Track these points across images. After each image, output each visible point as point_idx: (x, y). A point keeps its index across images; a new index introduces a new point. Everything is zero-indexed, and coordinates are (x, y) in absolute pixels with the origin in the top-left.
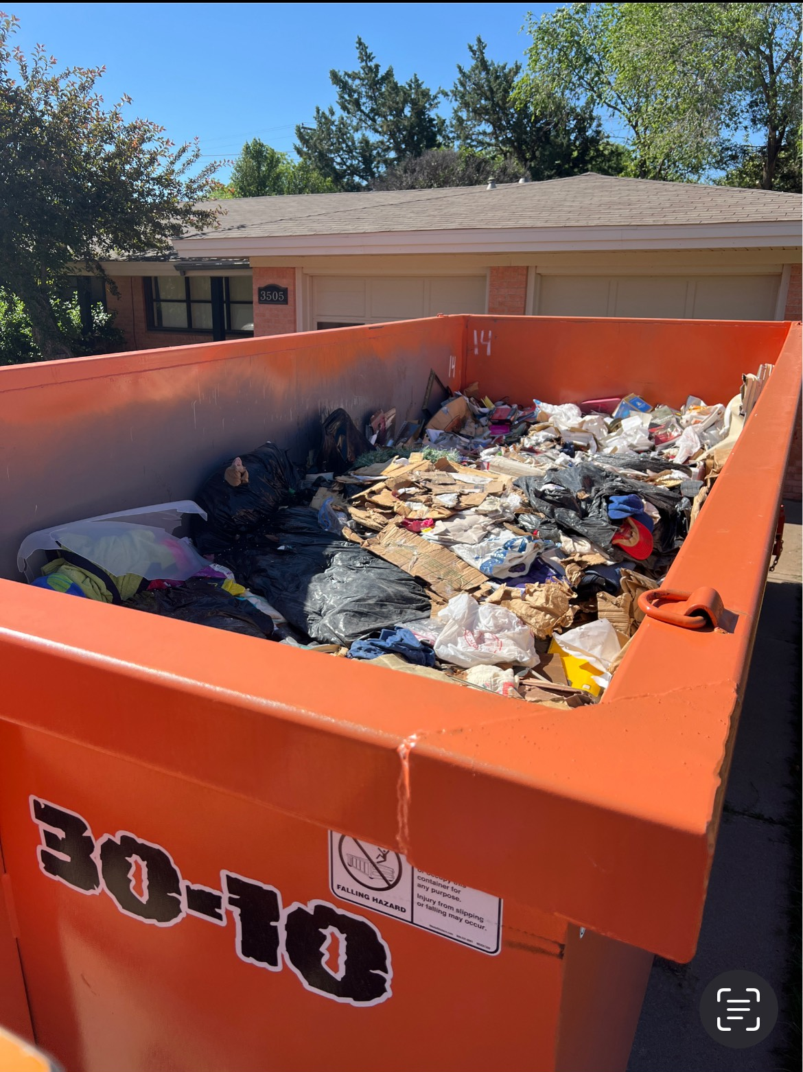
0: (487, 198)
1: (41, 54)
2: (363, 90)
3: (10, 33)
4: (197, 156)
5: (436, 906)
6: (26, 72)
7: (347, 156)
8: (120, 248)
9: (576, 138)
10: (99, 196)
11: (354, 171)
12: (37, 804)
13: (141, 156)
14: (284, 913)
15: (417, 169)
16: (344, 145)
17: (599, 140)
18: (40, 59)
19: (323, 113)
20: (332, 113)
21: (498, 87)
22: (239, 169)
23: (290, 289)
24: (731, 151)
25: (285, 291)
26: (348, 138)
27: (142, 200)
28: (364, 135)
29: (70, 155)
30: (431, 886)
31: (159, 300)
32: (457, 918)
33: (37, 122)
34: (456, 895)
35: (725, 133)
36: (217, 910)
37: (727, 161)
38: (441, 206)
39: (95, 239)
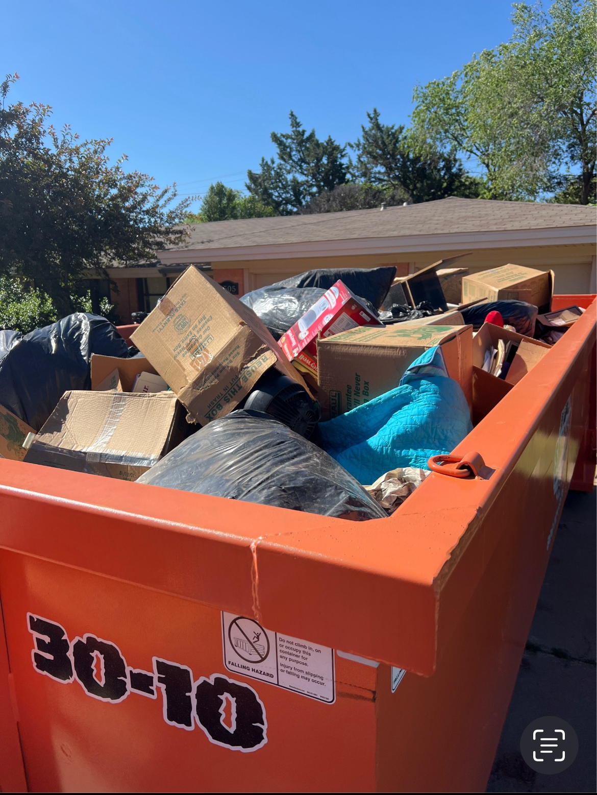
0: (379, 216)
1: (68, 131)
2: (293, 146)
3: (46, 117)
4: (175, 195)
5: (293, 671)
6: (57, 143)
7: (282, 191)
8: (120, 259)
9: (445, 174)
10: (106, 224)
11: (288, 201)
12: (31, 618)
13: (136, 196)
14: (195, 686)
15: (331, 199)
16: (280, 184)
17: (462, 175)
18: (67, 134)
19: (267, 162)
20: (273, 162)
21: (390, 142)
22: (207, 203)
23: (240, 283)
24: (557, 179)
25: (236, 285)
26: (283, 179)
27: (136, 226)
28: (294, 177)
29: (86, 197)
30: (288, 656)
31: (148, 295)
32: (306, 679)
33: (65, 175)
34: (305, 661)
35: (552, 168)
36: (151, 687)
37: (554, 186)
38: (346, 223)
39: (103, 253)
